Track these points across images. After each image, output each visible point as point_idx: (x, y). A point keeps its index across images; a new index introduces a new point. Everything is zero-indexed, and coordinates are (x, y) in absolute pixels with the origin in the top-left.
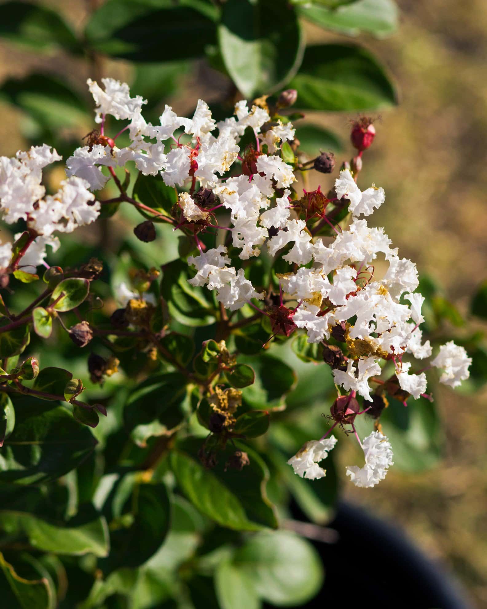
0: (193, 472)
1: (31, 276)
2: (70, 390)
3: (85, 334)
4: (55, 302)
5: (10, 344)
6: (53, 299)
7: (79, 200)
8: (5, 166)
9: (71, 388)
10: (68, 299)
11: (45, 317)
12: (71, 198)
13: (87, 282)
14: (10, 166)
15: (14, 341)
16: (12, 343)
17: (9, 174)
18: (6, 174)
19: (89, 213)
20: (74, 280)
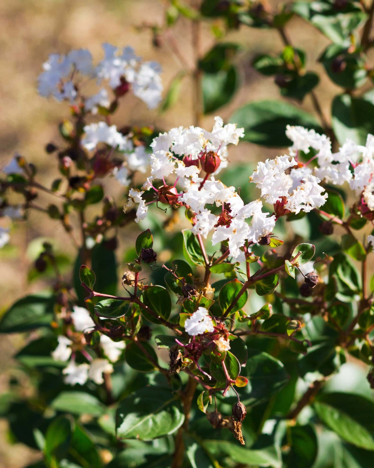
0: (332, 414)
1: (279, 242)
2: (292, 327)
3: (316, 278)
4: (294, 258)
5: (263, 288)
6: (293, 257)
7: (314, 191)
8: (262, 168)
9: (293, 325)
10: (301, 258)
11: (291, 266)
12: (309, 189)
13: (313, 247)
14: (265, 168)
15: (266, 286)
16: (264, 287)
17: (265, 174)
18: (263, 173)
19: (320, 200)
20: (306, 244)
